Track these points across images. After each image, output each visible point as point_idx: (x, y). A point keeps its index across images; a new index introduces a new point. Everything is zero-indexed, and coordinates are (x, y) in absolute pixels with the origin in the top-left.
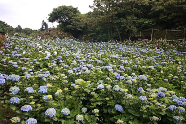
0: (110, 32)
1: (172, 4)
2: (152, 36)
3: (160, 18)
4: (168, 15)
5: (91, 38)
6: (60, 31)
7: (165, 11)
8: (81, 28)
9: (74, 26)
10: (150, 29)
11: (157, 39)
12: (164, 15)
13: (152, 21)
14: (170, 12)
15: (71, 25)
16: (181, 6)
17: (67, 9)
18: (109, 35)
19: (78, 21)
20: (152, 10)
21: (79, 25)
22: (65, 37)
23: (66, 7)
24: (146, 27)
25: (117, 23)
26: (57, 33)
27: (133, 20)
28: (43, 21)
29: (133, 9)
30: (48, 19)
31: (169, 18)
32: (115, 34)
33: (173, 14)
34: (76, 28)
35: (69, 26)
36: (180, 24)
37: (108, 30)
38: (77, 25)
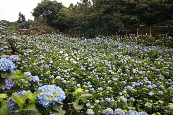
0: (97, 27)
1: (156, 3)
2: (138, 31)
3: (145, 15)
4: (152, 12)
5: (77, 32)
6: (47, 26)
7: (149, 8)
8: (67, 22)
9: (60, 21)
10: (136, 25)
11: (143, 34)
12: (148, 12)
13: (137, 17)
14: (154, 10)
15: (58, 19)
16: (164, 5)
17: (52, 4)
18: (97, 29)
19: (64, 16)
20: (137, 8)
21: (65, 20)
22: (53, 32)
23: (51, 2)
24: (132, 23)
25: (104, 19)
26: (44, 28)
27: (120, 17)
28: (20, 13)
29: (118, 6)
30: (32, 14)
31: (153, 15)
32: (102, 29)
33: (156, 12)
34: (62, 23)
35: (55, 21)
36: (161, 20)
37: (95, 25)
38: (63, 19)
